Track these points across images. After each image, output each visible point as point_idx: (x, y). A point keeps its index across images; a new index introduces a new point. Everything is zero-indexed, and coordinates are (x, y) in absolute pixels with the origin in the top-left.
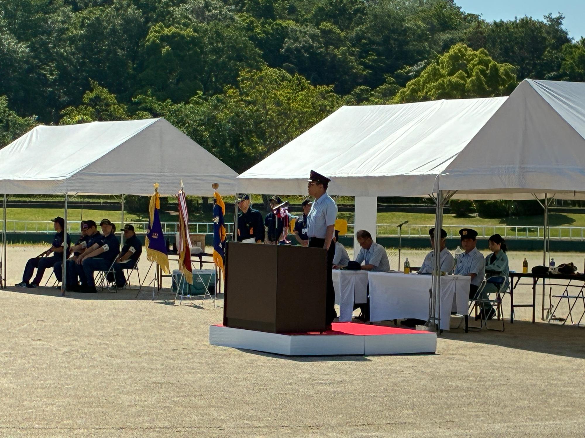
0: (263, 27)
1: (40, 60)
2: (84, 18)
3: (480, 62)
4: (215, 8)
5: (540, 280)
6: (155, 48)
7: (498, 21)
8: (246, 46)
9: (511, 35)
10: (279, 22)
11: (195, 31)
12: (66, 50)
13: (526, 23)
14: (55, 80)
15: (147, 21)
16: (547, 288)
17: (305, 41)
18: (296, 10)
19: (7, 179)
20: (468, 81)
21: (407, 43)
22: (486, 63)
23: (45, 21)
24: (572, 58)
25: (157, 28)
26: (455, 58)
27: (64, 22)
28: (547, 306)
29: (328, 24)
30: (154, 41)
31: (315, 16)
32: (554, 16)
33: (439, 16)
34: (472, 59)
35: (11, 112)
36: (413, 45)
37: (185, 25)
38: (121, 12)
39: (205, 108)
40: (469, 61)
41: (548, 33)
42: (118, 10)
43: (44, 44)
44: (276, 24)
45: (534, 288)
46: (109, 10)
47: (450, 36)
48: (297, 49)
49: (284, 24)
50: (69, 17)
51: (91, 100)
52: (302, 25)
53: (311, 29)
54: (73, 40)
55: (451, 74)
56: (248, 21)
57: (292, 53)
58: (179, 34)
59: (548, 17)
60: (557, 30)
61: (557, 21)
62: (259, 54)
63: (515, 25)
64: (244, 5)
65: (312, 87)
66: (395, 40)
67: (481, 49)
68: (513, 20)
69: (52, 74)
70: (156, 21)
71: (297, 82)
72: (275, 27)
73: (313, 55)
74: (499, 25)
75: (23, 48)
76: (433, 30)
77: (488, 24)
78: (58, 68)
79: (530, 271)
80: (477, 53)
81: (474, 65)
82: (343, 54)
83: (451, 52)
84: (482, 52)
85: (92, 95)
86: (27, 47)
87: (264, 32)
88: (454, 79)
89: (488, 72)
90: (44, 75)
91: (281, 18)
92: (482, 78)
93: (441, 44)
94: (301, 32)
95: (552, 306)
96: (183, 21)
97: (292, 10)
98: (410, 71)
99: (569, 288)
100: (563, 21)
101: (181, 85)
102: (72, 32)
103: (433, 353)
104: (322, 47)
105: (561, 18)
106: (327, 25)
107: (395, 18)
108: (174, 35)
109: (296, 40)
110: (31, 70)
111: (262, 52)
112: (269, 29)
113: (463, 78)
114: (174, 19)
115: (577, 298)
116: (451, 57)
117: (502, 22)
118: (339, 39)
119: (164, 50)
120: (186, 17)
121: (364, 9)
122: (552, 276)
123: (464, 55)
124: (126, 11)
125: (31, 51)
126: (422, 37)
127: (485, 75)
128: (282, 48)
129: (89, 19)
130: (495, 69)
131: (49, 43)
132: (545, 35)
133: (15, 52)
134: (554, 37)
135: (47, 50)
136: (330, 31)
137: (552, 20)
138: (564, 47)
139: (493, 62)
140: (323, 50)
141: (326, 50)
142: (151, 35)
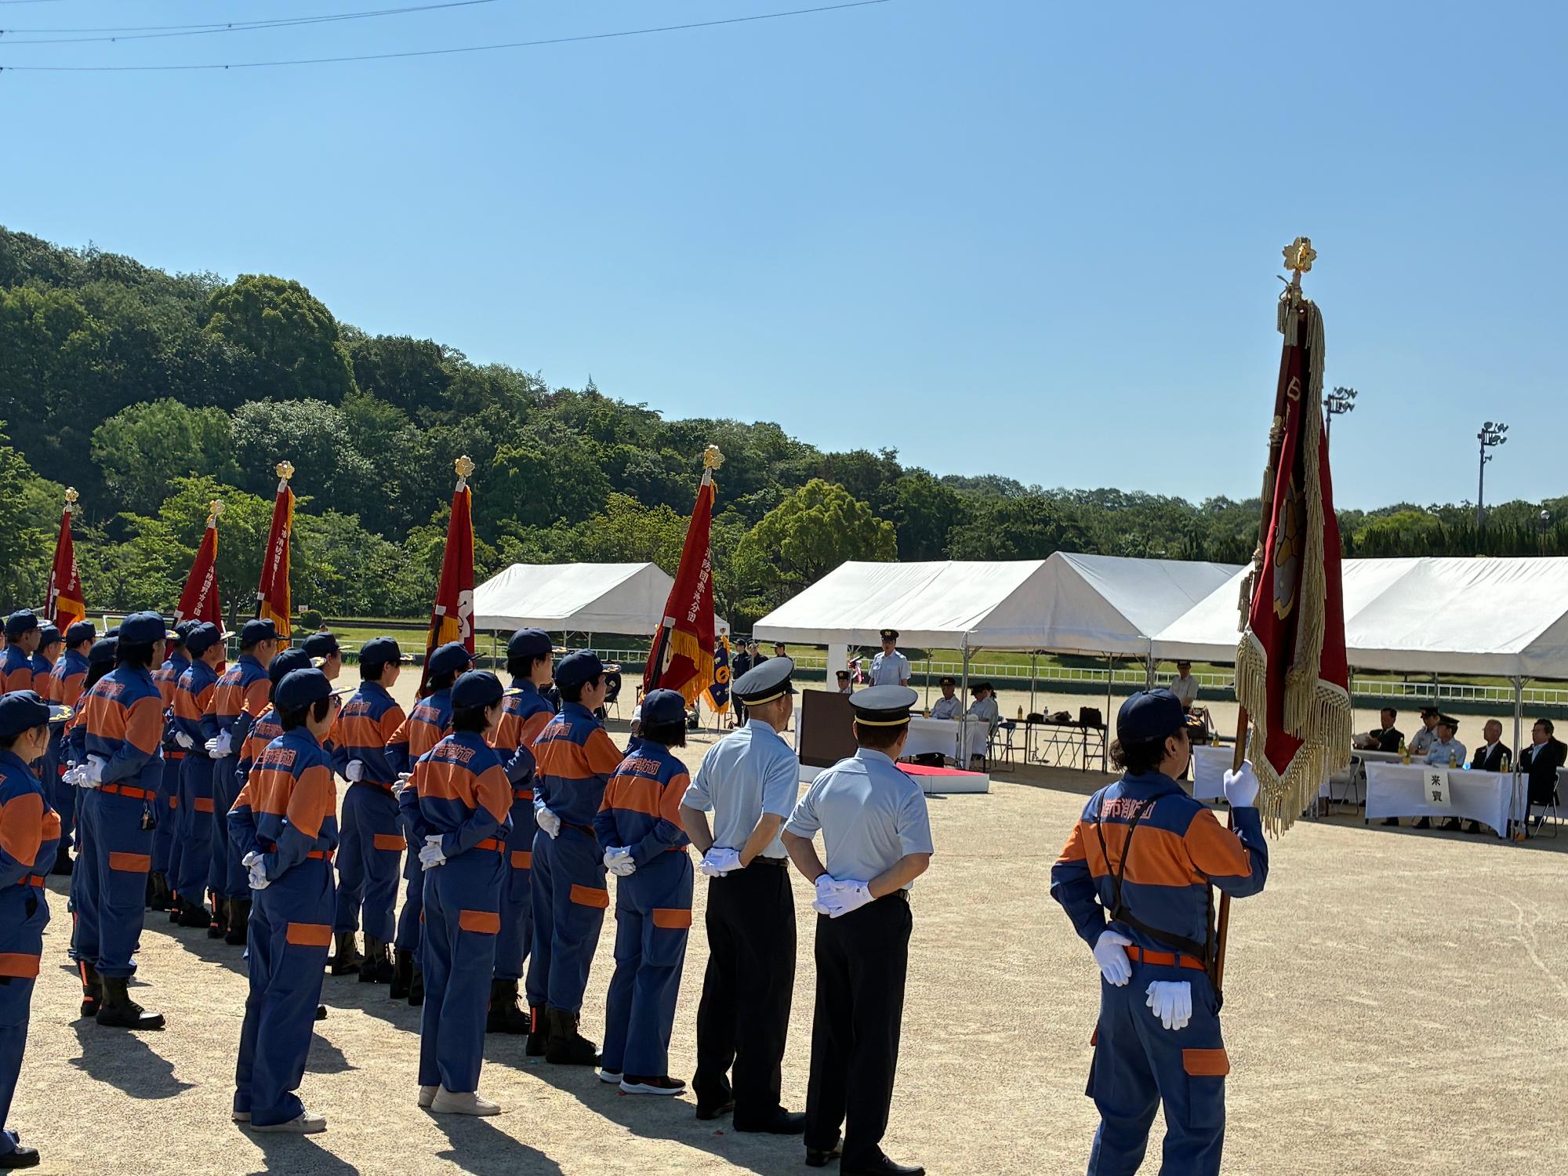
0: (605, 450)
1: (383, 477)
2: (430, 437)
3: (837, 497)
4: (560, 431)
5: (1033, 726)
6: (503, 469)
7: (834, 452)
8: (593, 470)
9: (846, 466)
10: (620, 446)
11: (543, 453)
12: (411, 468)
13: (861, 456)
14: (397, 498)
15: (495, 441)
16: (1033, 732)
17: (647, 467)
18: (637, 434)
19: (498, 615)
20: (826, 515)
21: (747, 471)
22: (843, 499)
23: (390, 437)
24: (907, 492)
25: (504, 450)
26: (812, 493)
27: (408, 441)
28: (1033, 749)
29: (670, 450)
30: (502, 462)
31: (655, 441)
32: (888, 450)
33: (774, 445)
34: (829, 494)
35: (363, 530)
36: (753, 474)
37: (531, 447)
38: (468, 431)
39: (572, 533)
40: (825, 496)
41: (882, 465)
42: (465, 429)
43: (388, 462)
44: (618, 448)
45: (1026, 733)
46: (456, 430)
47: (787, 466)
48: (638, 474)
49: (626, 449)
50: (414, 435)
51: (439, 520)
52: (643, 450)
53: (652, 454)
54: (417, 459)
55: (809, 507)
56: (590, 444)
57: (634, 478)
58: (527, 456)
59: (882, 451)
60: (892, 464)
61: (891, 456)
62: (606, 479)
63: (851, 457)
64: (584, 428)
65: (678, 517)
66: (734, 467)
67: (838, 484)
68: (849, 452)
69: (394, 492)
70: (503, 443)
71: (662, 510)
72: (617, 451)
73: (655, 480)
74: (834, 457)
75: (367, 465)
76: (770, 459)
77: (823, 456)
78: (400, 486)
79: (1025, 717)
80: (834, 487)
81: (831, 500)
82: (685, 480)
83: (808, 486)
84: (839, 487)
85: (440, 515)
86: (371, 464)
87: (606, 456)
88: (813, 512)
89: (845, 507)
90: (386, 492)
91: (622, 442)
92: (840, 512)
93: (778, 472)
94: (642, 456)
95: (1037, 749)
96: (530, 444)
97: (632, 434)
98: (750, 500)
99: (1058, 734)
100: (897, 455)
101: (528, 507)
102: (418, 451)
103: (986, 793)
104: (663, 473)
105: (895, 451)
106: (667, 451)
107: (735, 446)
108: (522, 457)
109: (638, 465)
110: (373, 487)
111: (608, 477)
112: (611, 452)
113: (820, 512)
114: (520, 441)
115: (1067, 742)
116: (808, 491)
117: (838, 454)
118: (680, 465)
119: (511, 472)
120: (533, 440)
121: (704, 436)
122: (1048, 722)
123: (820, 490)
124: (473, 431)
125: (375, 468)
126: (760, 467)
127: (842, 510)
128: (625, 472)
129: (436, 439)
130: (851, 505)
131: (394, 461)
132: (880, 468)
133: (359, 468)
134: (889, 471)
135: (391, 467)
136: (671, 457)
137: (886, 454)
138: (899, 480)
139: (850, 498)
140: (664, 475)
141: (668, 475)
142: (499, 457)
